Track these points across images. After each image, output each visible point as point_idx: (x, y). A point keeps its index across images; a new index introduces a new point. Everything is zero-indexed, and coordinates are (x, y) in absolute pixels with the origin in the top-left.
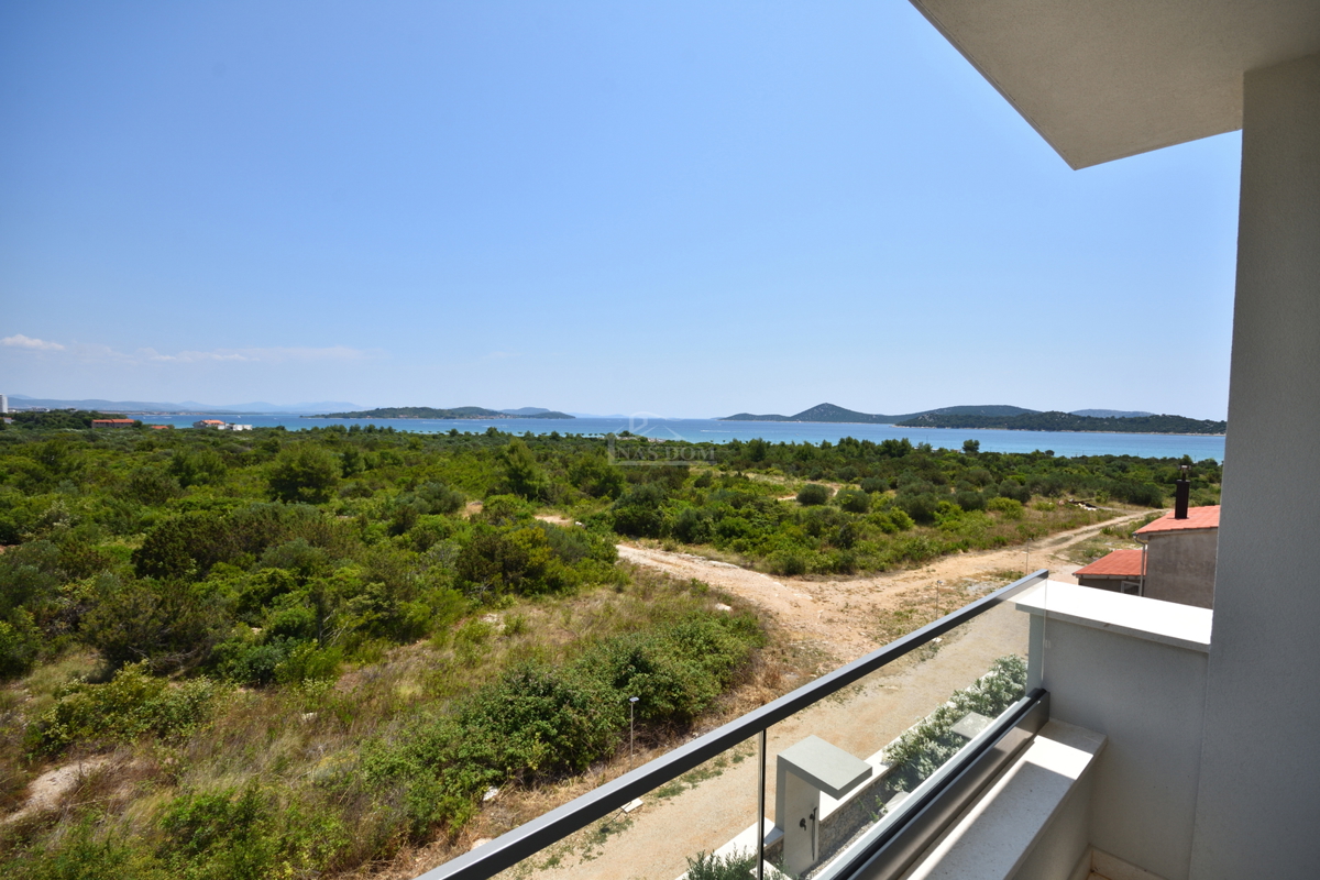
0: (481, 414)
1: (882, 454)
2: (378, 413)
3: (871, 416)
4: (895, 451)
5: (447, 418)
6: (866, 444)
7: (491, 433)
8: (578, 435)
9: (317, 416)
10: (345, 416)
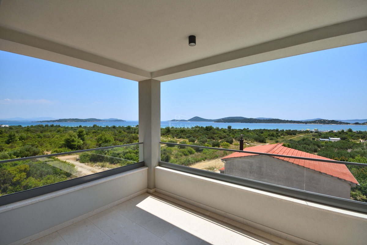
0: (96, 120)
1: (205, 130)
2: (60, 121)
3: (208, 120)
4: (209, 129)
5: (84, 122)
6: (202, 127)
7: (94, 126)
8: (123, 127)
9: (38, 122)
10: (48, 121)
